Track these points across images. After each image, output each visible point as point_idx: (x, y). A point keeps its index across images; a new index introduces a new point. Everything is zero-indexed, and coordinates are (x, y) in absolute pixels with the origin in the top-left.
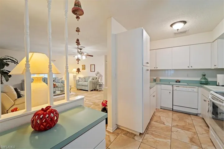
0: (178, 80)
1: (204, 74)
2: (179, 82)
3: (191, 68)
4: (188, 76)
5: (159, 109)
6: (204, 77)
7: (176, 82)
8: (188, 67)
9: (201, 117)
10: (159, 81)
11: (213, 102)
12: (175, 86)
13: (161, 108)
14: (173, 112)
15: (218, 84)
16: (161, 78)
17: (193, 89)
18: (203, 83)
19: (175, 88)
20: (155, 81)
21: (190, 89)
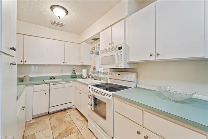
0: (53, 76)
1: (74, 69)
2: (54, 78)
3: (65, 64)
4: (62, 72)
5: (30, 121)
6: (74, 72)
7: (51, 79)
8: (63, 63)
9: (74, 108)
10: (29, 80)
11: (94, 95)
12: (52, 84)
13: (33, 119)
14: (50, 116)
15: (83, 77)
16: (31, 76)
17: (68, 84)
18: (73, 77)
19: (52, 86)
20: (22, 81)
21: (66, 85)
